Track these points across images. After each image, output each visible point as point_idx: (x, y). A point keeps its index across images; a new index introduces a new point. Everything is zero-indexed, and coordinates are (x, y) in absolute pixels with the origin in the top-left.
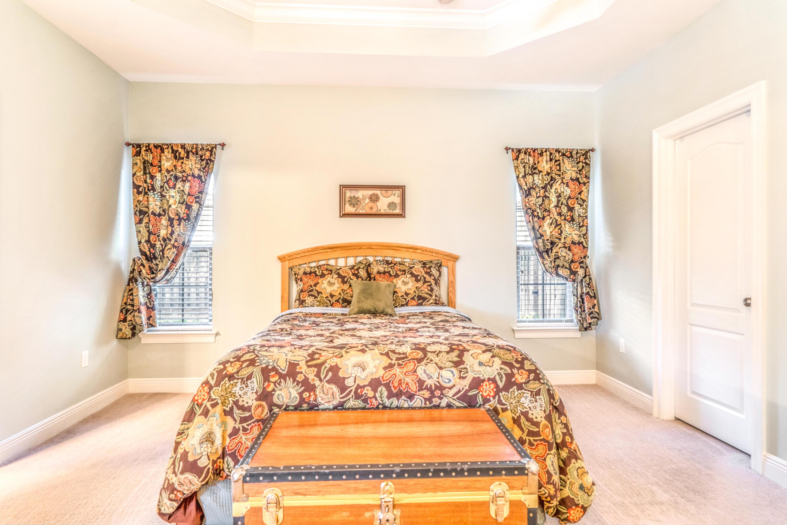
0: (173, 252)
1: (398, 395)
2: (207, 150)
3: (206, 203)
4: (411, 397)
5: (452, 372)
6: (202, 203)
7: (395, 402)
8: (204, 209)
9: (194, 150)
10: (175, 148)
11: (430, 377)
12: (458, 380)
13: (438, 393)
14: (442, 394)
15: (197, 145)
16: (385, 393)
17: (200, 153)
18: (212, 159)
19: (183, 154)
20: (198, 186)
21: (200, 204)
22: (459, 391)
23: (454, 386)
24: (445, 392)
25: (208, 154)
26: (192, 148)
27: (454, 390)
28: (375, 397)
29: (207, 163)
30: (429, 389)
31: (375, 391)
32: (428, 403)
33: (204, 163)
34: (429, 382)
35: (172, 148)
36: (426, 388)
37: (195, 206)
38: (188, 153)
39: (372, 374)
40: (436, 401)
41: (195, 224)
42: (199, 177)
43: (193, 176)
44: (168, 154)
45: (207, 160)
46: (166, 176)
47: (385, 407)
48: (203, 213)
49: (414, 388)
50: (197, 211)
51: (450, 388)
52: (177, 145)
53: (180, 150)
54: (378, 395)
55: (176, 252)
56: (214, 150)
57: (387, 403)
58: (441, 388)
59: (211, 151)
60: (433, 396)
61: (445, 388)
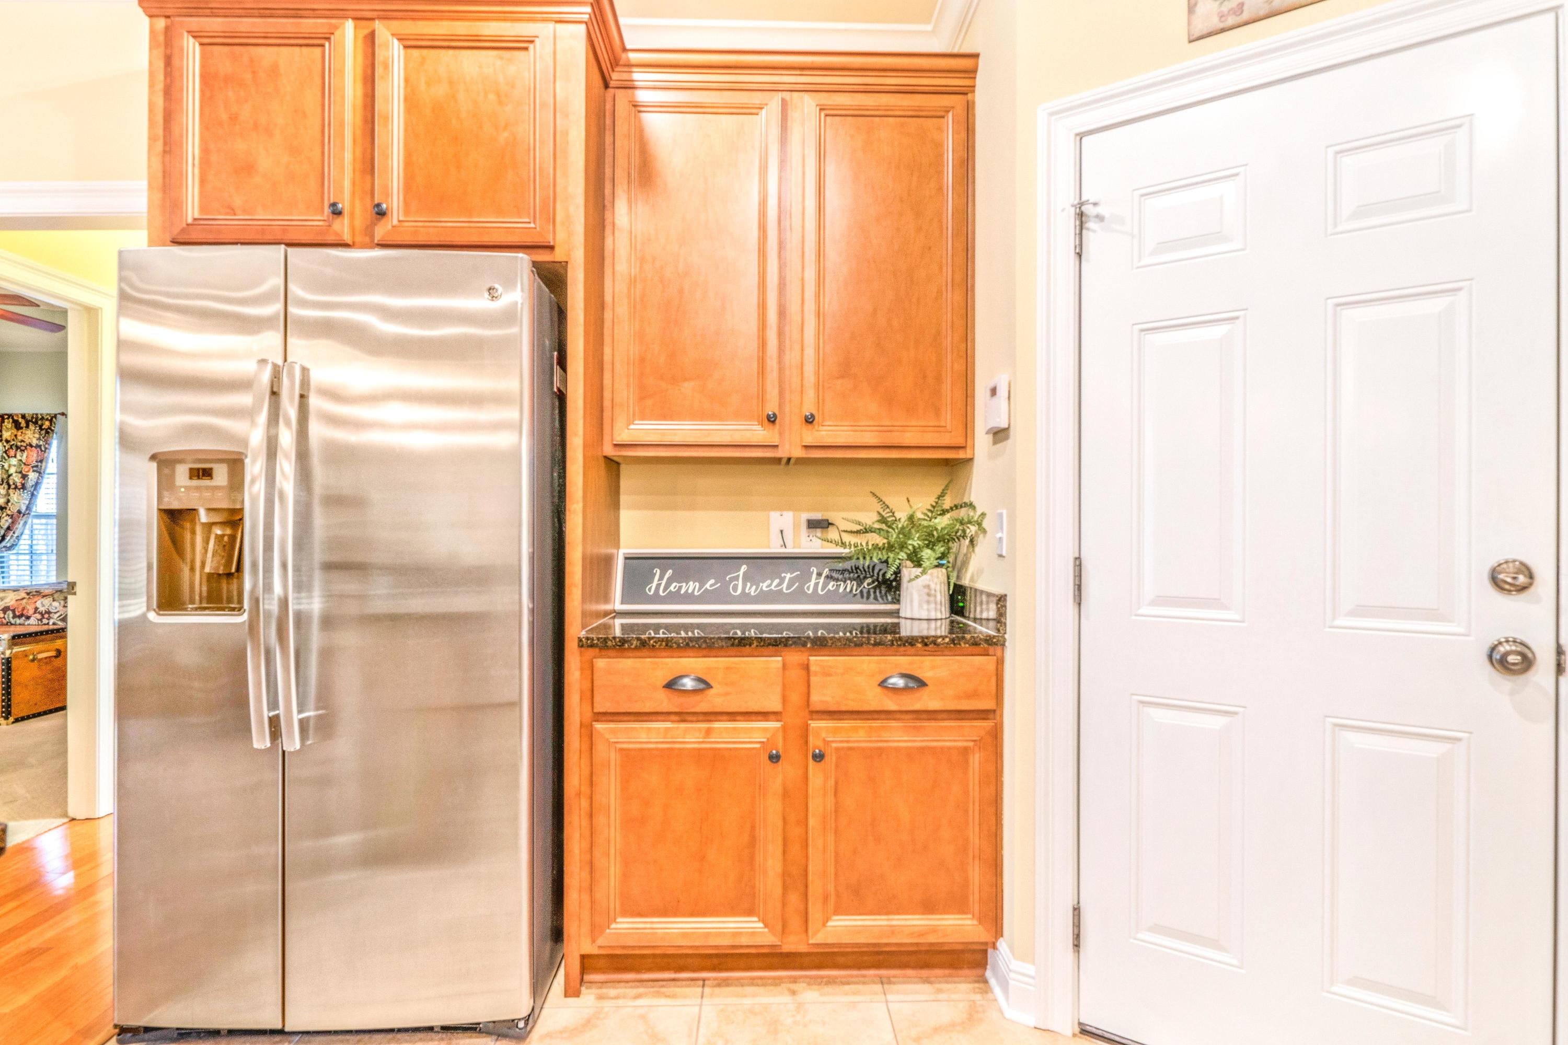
0: (7, 520)
1: (20, 616)
2: (47, 419)
3: (48, 471)
4: (28, 618)
5: (60, 603)
6: (42, 471)
7: (18, 621)
8: (46, 476)
9: (34, 420)
10: (15, 418)
11: (43, 606)
12: (61, 608)
13: (46, 616)
14: (49, 616)
15: (37, 414)
16: (11, 615)
17: (40, 422)
18: (53, 428)
19: (23, 424)
20: (35, 455)
21: (40, 473)
22: (61, 615)
23: (58, 611)
24: (51, 615)
25: (47, 423)
26: (33, 418)
27: (58, 614)
28: (4, 618)
29: (47, 433)
30: (41, 613)
31: (5, 613)
32: (39, 622)
33: (43, 432)
34: (42, 609)
35: (13, 418)
36: (39, 613)
37: (32, 476)
38: (27, 423)
39: (6, 603)
40: (45, 621)
41: (35, 493)
42: (38, 446)
43: (31, 446)
44: (8, 424)
45: (46, 429)
46: (5, 446)
47: (12, 624)
48: (45, 481)
49: (31, 612)
50: (35, 480)
51: (55, 613)
52: (17, 415)
53: (20, 420)
54: (6, 616)
55: (10, 521)
56: (54, 419)
57: (13, 621)
58: (49, 612)
59: (51, 421)
60: (43, 617)
61: (51, 613)
